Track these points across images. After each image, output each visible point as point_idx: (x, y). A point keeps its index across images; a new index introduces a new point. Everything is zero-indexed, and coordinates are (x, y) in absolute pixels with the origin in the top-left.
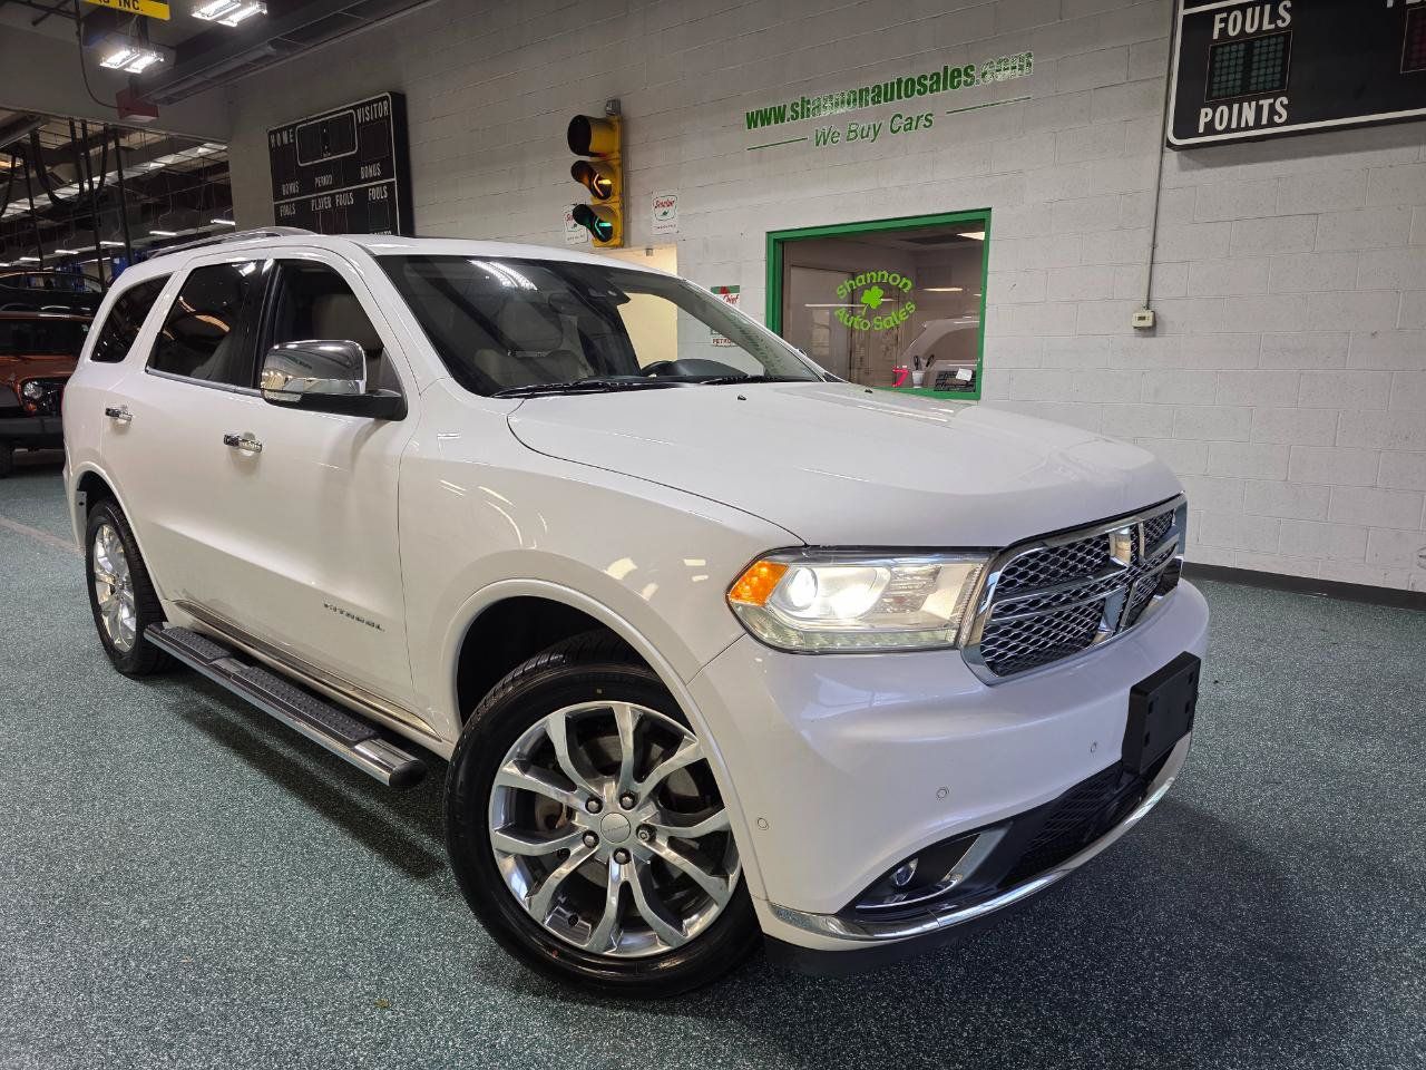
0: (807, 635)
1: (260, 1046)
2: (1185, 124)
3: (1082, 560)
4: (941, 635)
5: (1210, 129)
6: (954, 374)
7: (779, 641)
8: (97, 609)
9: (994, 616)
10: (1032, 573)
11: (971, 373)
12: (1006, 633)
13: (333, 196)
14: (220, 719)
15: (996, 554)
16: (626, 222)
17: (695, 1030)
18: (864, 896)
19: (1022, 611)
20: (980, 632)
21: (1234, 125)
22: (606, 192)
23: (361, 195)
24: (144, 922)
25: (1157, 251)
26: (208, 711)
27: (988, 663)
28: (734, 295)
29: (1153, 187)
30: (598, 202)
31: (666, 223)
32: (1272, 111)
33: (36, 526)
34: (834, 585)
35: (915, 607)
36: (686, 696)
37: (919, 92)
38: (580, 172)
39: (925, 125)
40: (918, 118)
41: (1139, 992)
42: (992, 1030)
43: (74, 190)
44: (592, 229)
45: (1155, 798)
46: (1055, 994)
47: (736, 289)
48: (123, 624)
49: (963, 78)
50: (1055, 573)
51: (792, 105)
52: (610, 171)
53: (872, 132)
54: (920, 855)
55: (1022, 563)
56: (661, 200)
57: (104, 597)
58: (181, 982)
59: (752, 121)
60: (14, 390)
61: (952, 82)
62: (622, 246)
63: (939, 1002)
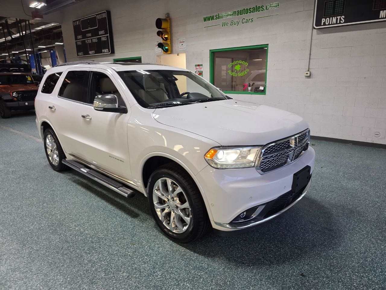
0: (222, 165)
1: (109, 253)
2: (318, 23)
3: (283, 146)
4: (251, 164)
5: (324, 24)
6: (259, 88)
7: (216, 166)
8: (48, 156)
9: (263, 160)
10: (271, 150)
11: (263, 87)
12: (266, 163)
13: (92, 39)
14: (82, 182)
15: (263, 146)
16: (172, 47)
17: (201, 247)
18: (234, 220)
19: (270, 158)
20: (260, 163)
21: (331, 23)
22: (166, 39)
23: (99, 39)
24: (77, 228)
25: (311, 56)
26: (79, 180)
27: (261, 170)
28: (201, 67)
29: (310, 39)
30: (164, 41)
31: (183, 47)
32: (340, 20)
33: (21, 131)
34: (227, 154)
35: (246, 158)
36: (196, 179)
37: (249, 13)
38: (159, 34)
39: (251, 22)
40: (249, 19)
41: (297, 238)
42: (265, 246)
43: (18, 35)
44: (163, 49)
45: (303, 195)
46: (279, 239)
47: (202, 65)
48: (55, 159)
49: (261, 9)
50: (277, 149)
51: (216, 16)
52: (167, 33)
53: (237, 23)
54: (247, 211)
55: (269, 148)
56: (181, 41)
57: (49, 153)
58: (89, 241)
59: (205, 20)
60: (10, 95)
61: (258, 10)
62: (171, 53)
63: (253, 241)
